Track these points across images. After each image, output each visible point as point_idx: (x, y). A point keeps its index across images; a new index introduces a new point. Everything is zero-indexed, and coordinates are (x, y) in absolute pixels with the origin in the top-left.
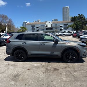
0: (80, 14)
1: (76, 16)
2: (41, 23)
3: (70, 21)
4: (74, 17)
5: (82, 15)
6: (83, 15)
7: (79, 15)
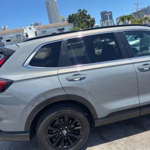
0: (81, 10)
1: (75, 13)
2: (14, 32)
3: (66, 22)
4: (73, 15)
5: (84, 10)
6: (86, 11)
7: (79, 10)
